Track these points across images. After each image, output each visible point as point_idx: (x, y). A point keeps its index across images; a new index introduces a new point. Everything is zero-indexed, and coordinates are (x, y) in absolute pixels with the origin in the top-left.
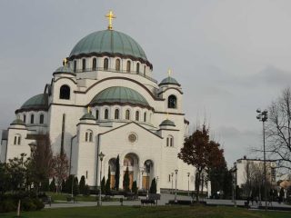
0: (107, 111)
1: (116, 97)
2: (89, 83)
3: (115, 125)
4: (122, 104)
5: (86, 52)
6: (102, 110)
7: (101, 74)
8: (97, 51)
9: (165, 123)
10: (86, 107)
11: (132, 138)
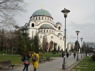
0: (44, 30)
1: (47, 27)
2: (39, 23)
3: (47, 34)
4: (48, 29)
5: (37, 15)
6: (43, 30)
7: (42, 21)
8: (40, 15)
9: (59, 34)
10: (39, 29)
11: (52, 37)
